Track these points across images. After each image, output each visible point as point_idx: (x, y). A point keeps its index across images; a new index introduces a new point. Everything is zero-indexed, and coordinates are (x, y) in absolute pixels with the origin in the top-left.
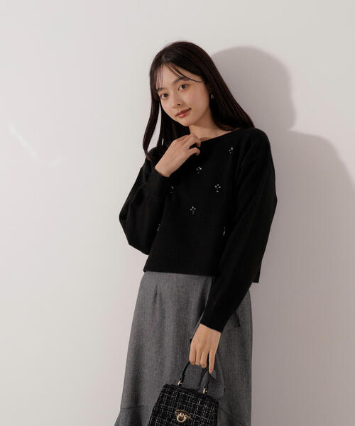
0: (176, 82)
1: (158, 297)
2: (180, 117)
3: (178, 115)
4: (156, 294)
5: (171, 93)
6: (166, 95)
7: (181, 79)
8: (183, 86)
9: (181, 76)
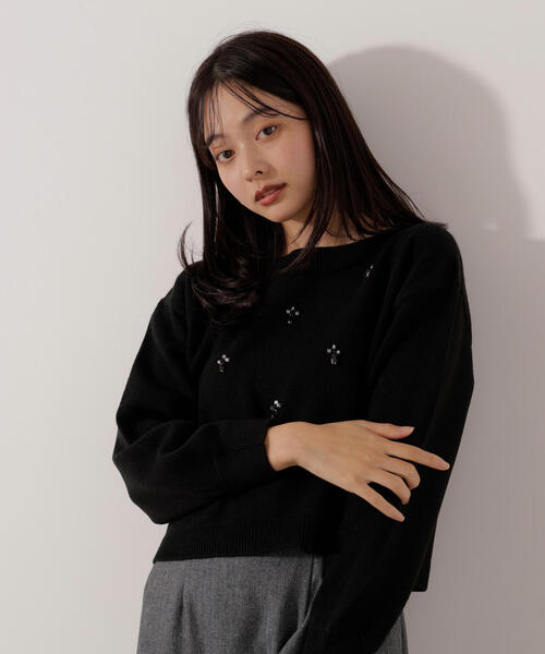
0: (247, 120)
1: (186, 616)
2: (266, 205)
3: (259, 197)
4: (181, 608)
5: (241, 147)
6: (229, 154)
7: (258, 112)
8: (267, 131)
9: (258, 105)
